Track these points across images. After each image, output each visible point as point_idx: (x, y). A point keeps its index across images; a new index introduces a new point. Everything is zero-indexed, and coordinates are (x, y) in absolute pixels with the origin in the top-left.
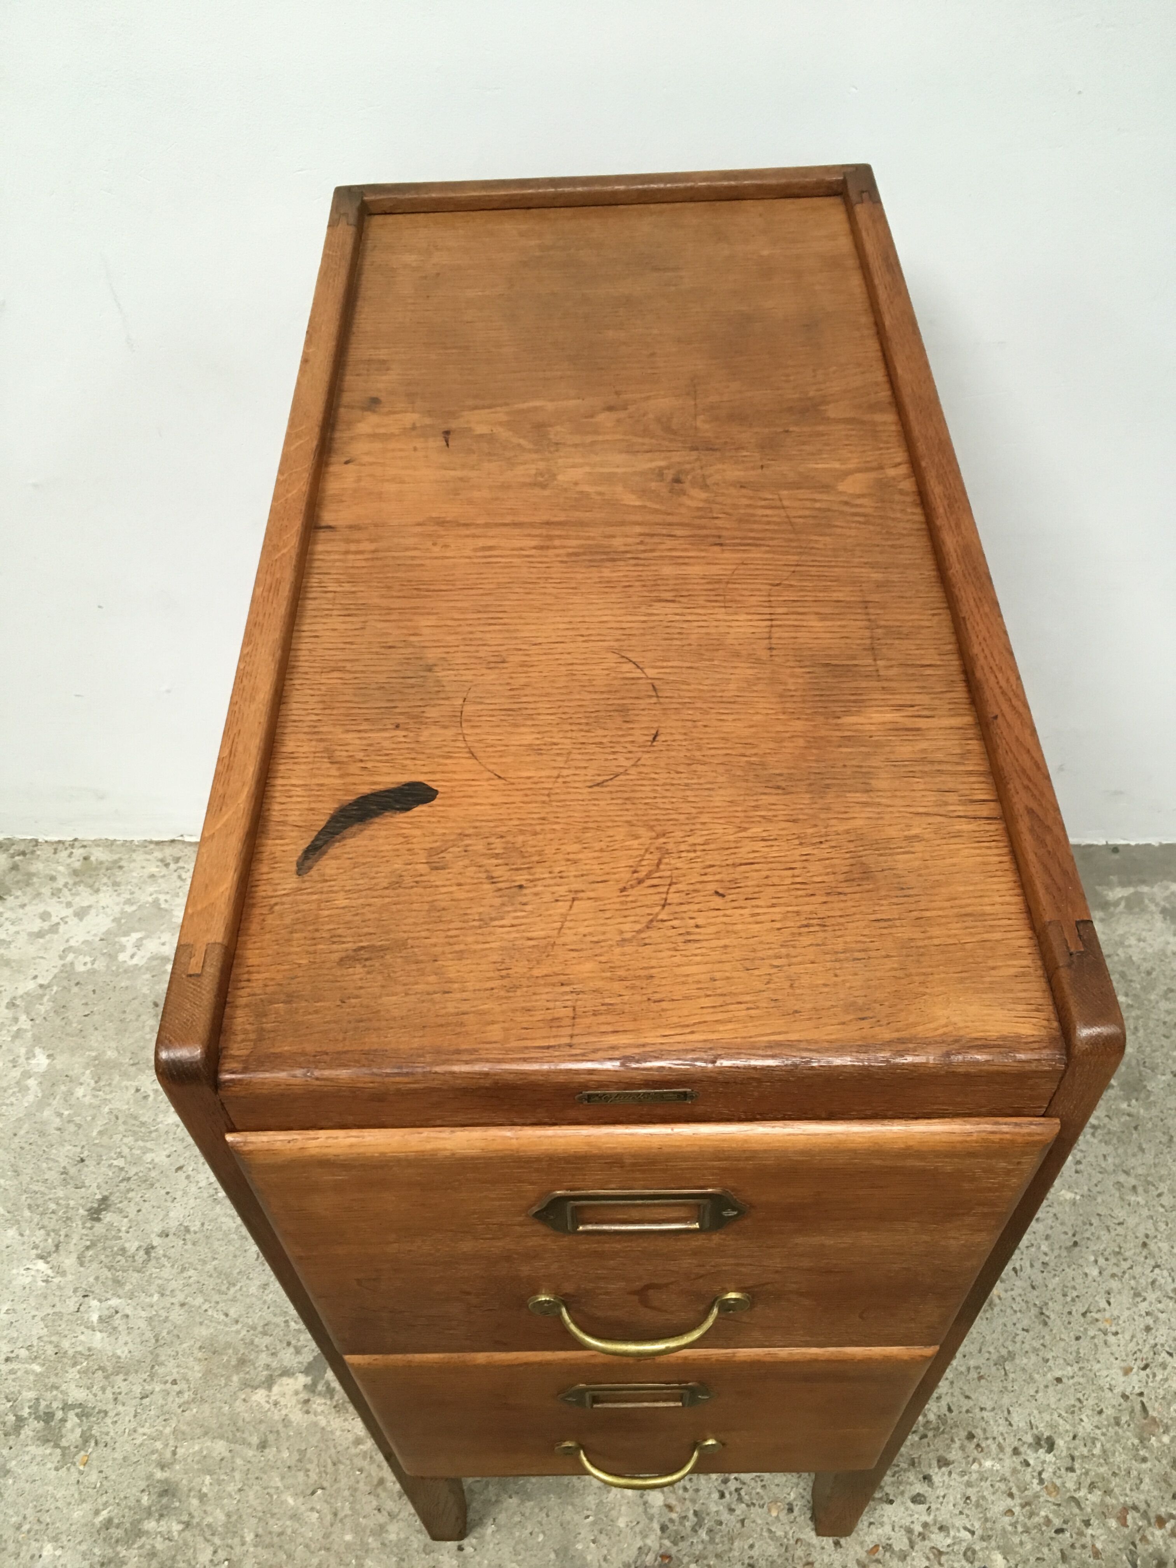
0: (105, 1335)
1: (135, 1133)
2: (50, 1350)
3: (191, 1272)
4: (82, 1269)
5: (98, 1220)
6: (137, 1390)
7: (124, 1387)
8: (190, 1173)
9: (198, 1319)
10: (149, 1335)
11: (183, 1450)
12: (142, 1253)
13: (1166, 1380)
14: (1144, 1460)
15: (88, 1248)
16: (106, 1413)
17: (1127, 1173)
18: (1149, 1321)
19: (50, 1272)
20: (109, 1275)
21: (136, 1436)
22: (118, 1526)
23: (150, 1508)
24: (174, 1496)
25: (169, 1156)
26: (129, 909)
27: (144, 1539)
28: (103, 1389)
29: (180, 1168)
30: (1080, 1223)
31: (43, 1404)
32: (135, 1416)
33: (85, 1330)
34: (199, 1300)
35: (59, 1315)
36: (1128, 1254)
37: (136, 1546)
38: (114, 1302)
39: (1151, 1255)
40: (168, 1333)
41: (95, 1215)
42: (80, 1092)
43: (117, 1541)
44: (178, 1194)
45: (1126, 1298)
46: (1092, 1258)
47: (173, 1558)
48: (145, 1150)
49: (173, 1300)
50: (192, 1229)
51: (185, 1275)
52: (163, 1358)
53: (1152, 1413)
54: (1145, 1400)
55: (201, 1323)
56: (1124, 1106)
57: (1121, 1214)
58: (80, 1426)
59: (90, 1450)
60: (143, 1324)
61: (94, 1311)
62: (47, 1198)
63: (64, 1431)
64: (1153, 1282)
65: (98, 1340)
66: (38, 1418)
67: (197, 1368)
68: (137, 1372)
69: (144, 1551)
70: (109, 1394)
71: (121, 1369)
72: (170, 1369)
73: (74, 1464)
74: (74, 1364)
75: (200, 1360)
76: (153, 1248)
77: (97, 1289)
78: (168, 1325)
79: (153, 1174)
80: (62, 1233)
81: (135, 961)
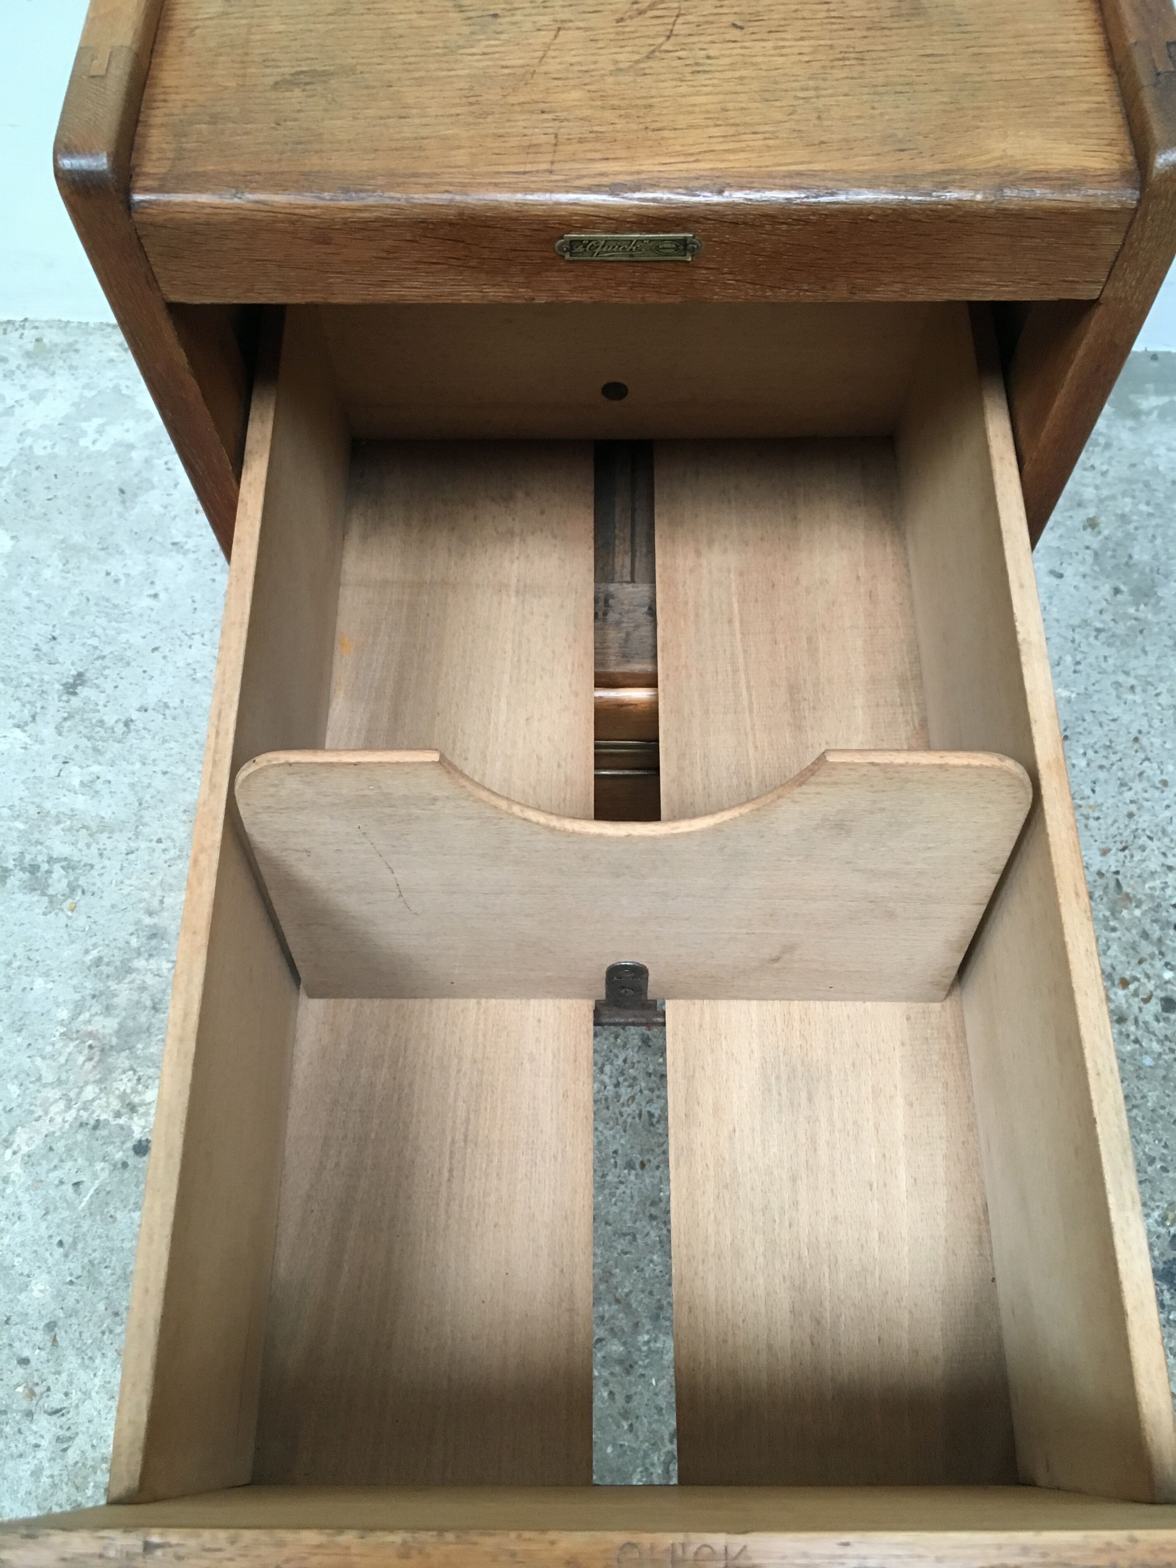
0: (87, 797)
1: (107, 615)
2: (33, 810)
3: (172, 744)
4: (60, 738)
5: (75, 694)
6: (123, 847)
7: (109, 844)
8: (167, 654)
9: (181, 786)
10: (132, 799)
11: (171, 900)
12: (121, 725)
13: (1144, 861)
14: (1114, 929)
15: (65, 719)
16: (92, 866)
17: (1127, 673)
18: (1133, 808)
19: (28, 740)
20: (89, 744)
21: (122, 886)
22: (108, 964)
23: (139, 949)
24: (163, 938)
25: (144, 637)
26: (89, 394)
27: (134, 975)
28: (88, 846)
29: (155, 649)
30: (1073, 718)
31: (28, 858)
32: (121, 869)
33: (67, 793)
34: (181, 770)
35: (40, 779)
36: (1119, 748)
37: (126, 981)
38: (95, 769)
39: (1143, 749)
40: (152, 797)
41: (71, 689)
42: (47, 573)
43: (108, 976)
44: (156, 674)
45: (1113, 788)
46: (1082, 751)
47: (164, 991)
48: (119, 632)
49: (155, 769)
50: (171, 705)
51: (166, 745)
52: (146, 820)
53: (1126, 889)
54: (1120, 877)
55: (184, 790)
56: (1132, 610)
57: (1116, 711)
58: (66, 877)
59: (77, 898)
60: (126, 790)
61: (75, 775)
62: (20, 672)
63: (50, 881)
64: (1141, 774)
65: (81, 802)
66: (23, 869)
67: (182, 829)
68: (121, 831)
69: (135, 985)
70: (94, 849)
71: (105, 827)
72: (154, 829)
73: (62, 910)
74: (58, 823)
75: (184, 822)
76: (132, 721)
77: (78, 756)
78: (152, 791)
79: (129, 653)
80: (39, 705)
81: (99, 446)
